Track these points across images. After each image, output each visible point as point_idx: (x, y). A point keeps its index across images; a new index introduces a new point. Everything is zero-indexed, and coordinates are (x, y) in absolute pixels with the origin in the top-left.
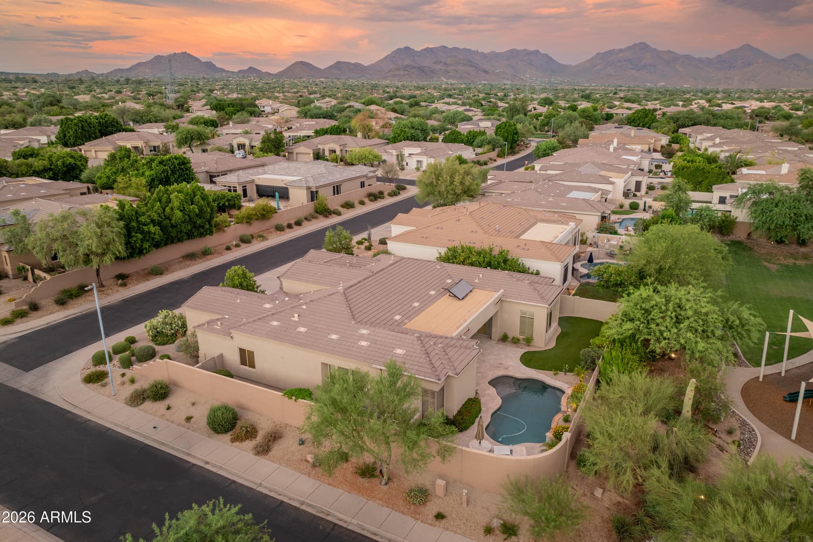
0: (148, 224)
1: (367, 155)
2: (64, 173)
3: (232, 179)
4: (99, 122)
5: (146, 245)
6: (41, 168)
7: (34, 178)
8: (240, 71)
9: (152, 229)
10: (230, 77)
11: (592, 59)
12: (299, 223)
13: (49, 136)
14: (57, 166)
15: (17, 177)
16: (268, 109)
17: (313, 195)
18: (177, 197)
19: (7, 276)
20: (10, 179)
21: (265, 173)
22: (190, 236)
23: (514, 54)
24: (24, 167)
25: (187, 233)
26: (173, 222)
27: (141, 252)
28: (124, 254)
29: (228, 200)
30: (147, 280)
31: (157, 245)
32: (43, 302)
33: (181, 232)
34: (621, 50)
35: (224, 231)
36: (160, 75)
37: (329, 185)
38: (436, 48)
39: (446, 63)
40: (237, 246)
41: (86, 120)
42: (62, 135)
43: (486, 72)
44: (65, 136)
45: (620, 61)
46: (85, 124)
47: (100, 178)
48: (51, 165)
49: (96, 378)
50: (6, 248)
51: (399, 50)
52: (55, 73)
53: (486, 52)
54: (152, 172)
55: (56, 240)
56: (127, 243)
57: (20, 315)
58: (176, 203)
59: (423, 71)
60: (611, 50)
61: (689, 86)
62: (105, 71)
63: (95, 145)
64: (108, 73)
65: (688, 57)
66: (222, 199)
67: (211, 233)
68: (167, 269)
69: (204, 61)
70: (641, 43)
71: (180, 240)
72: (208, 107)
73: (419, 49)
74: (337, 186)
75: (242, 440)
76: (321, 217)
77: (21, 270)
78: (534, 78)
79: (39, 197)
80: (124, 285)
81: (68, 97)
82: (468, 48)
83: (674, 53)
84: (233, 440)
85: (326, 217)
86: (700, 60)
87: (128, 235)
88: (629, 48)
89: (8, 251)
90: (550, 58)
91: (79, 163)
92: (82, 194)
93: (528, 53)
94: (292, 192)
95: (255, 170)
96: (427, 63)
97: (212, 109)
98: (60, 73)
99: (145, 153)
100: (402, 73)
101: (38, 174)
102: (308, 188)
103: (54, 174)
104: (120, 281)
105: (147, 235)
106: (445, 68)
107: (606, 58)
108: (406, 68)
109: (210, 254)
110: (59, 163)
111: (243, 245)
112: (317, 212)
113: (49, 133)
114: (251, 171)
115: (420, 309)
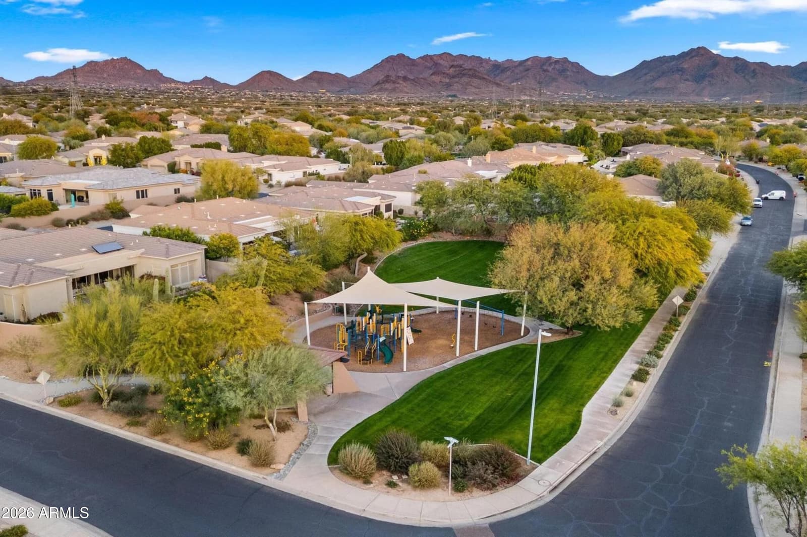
3: (37, 184)
11: (637, 67)
23: (535, 63)
34: (673, 58)
37: (130, 189)
38: (437, 55)
51: (391, 57)
53: (500, 60)
60: (661, 57)
65: (763, 65)
70: (698, 48)
73: (416, 57)
74: (142, 191)
82: (477, 55)
83: (744, 60)
86: (777, 69)
88: (683, 55)
90: (582, 68)
93: (553, 62)
94: (92, 196)
100: (391, 85)
102: (105, 191)
108: (397, 80)
115: (58, 258)
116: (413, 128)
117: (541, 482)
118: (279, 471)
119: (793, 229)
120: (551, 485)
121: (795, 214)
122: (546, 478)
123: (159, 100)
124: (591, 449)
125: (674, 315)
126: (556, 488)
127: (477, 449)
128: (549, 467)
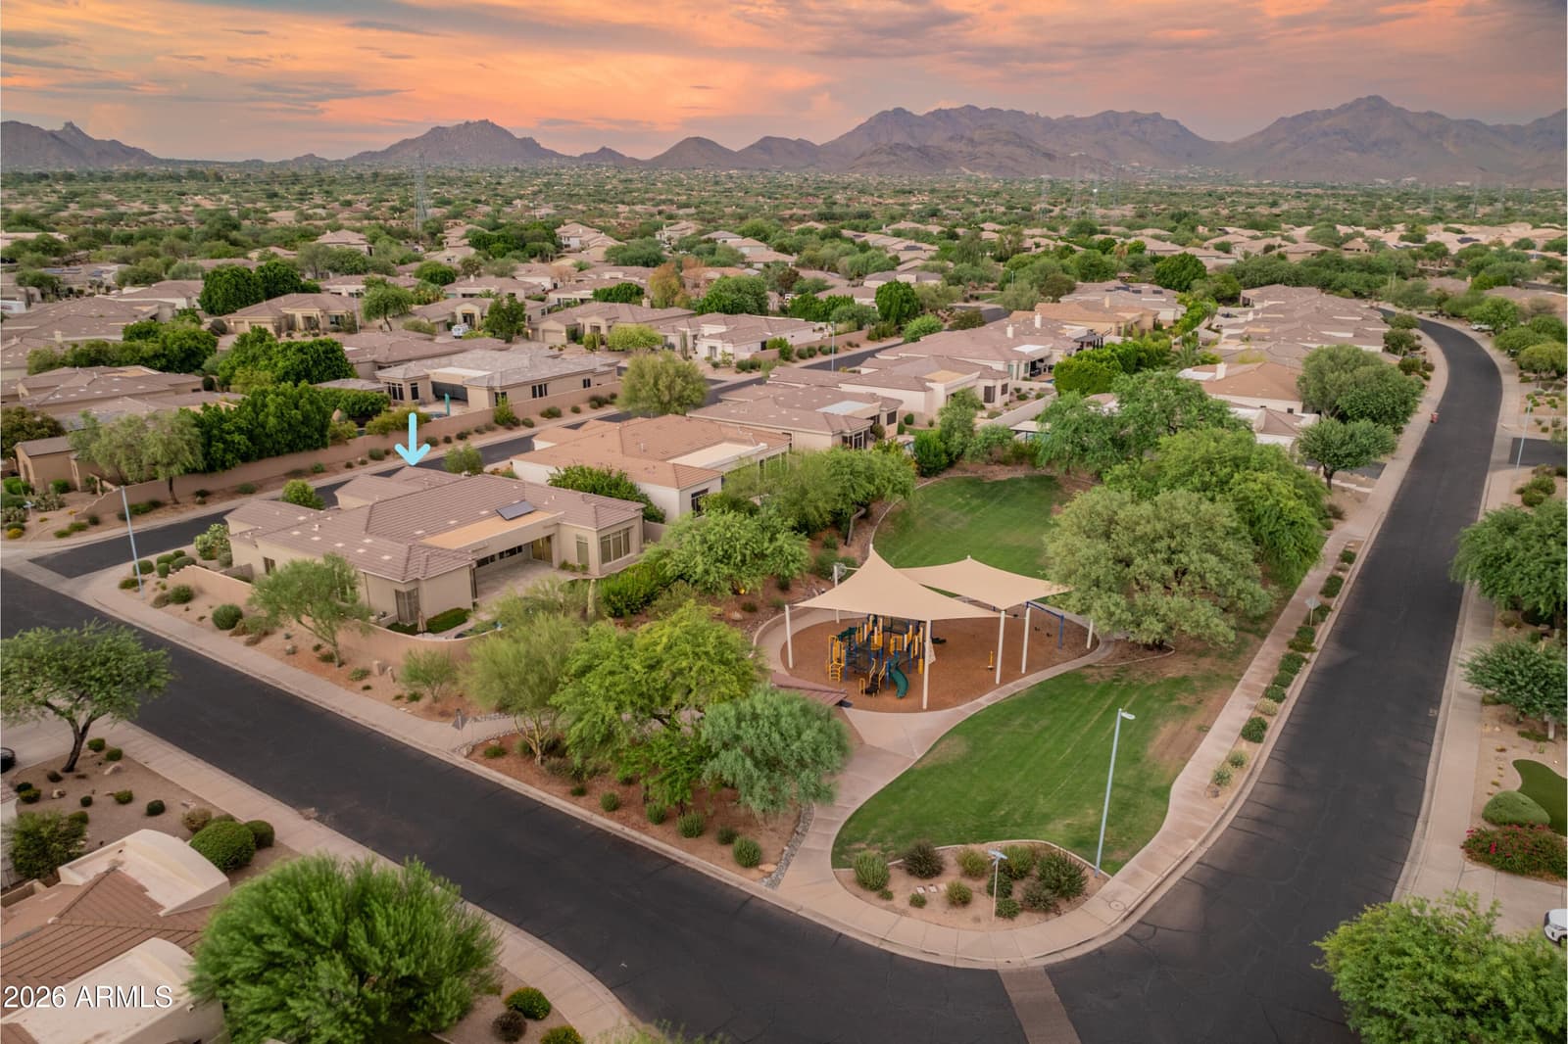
0: (233, 432)
1: (637, 336)
2: (182, 361)
3: (396, 375)
4: (266, 277)
5: (229, 456)
6: (151, 353)
7: (140, 367)
8: (585, 156)
9: (237, 437)
10: (563, 168)
11: (1268, 130)
12: (462, 437)
13: (189, 298)
14: (172, 351)
15: (120, 365)
16: (575, 243)
17: (499, 396)
18: (273, 400)
19: (75, 489)
20: (107, 369)
21: (450, 365)
22: (292, 448)
23: (1109, 121)
24: (128, 352)
25: (288, 445)
26: (267, 430)
27: (224, 466)
28: (201, 467)
29: (372, 404)
30: (233, 499)
31: (246, 458)
32: (106, 517)
33: (279, 443)
34: (1328, 113)
35: (347, 444)
36: (439, 163)
37: (525, 384)
38: (956, 110)
39: (971, 141)
40: (363, 463)
41: (243, 275)
42: (206, 298)
43: (1050, 156)
44: (210, 299)
45: (1325, 134)
46: (241, 281)
47: (223, 369)
48: (164, 349)
49: (129, 584)
50: (74, 455)
51: (884, 114)
52: (257, 161)
53: (1054, 117)
54: (287, 363)
55: (120, 447)
56: (206, 455)
57: (79, 528)
58: (272, 408)
59: (928, 155)
60: (1307, 113)
61: (1468, 184)
62: (344, 155)
63: (250, 314)
64: (348, 160)
65: (1473, 125)
66: (364, 402)
67: (325, 445)
68: (261, 486)
69: (518, 136)
70: (1369, 98)
71: (278, 454)
72: (466, 241)
73: (921, 113)
74: (540, 387)
75: (239, 635)
76: (501, 429)
77: (90, 482)
78: (1149, 168)
79: (130, 396)
80: (203, 503)
81: (259, 215)
82: (1016, 109)
83: (1441, 117)
84: (231, 635)
85: (509, 429)
86: (1497, 130)
87: (208, 444)
88: (1345, 108)
89: (76, 460)
90: (1183, 129)
91: (203, 347)
92: (194, 391)
93: (1138, 119)
94: (471, 394)
95: (436, 360)
96: (936, 139)
97: (472, 244)
98: (267, 160)
99: (321, 326)
100: (884, 158)
101: (146, 362)
102: (490, 389)
103: (169, 361)
104: (199, 498)
105: (229, 446)
106: (970, 149)
107: (1299, 128)
108: (894, 149)
109: (323, 471)
110: (175, 347)
111: (372, 462)
112: (496, 422)
113: (190, 293)
114: (429, 362)
115: (453, 527)
116: (921, 249)
117: (1113, 905)
118: (770, 874)
119: (1494, 457)
120: (1126, 909)
121: (1499, 425)
122: (1119, 899)
123: (536, 188)
124: (1181, 853)
125: (1307, 621)
126: (1132, 912)
127: (1026, 846)
128: (1126, 881)
